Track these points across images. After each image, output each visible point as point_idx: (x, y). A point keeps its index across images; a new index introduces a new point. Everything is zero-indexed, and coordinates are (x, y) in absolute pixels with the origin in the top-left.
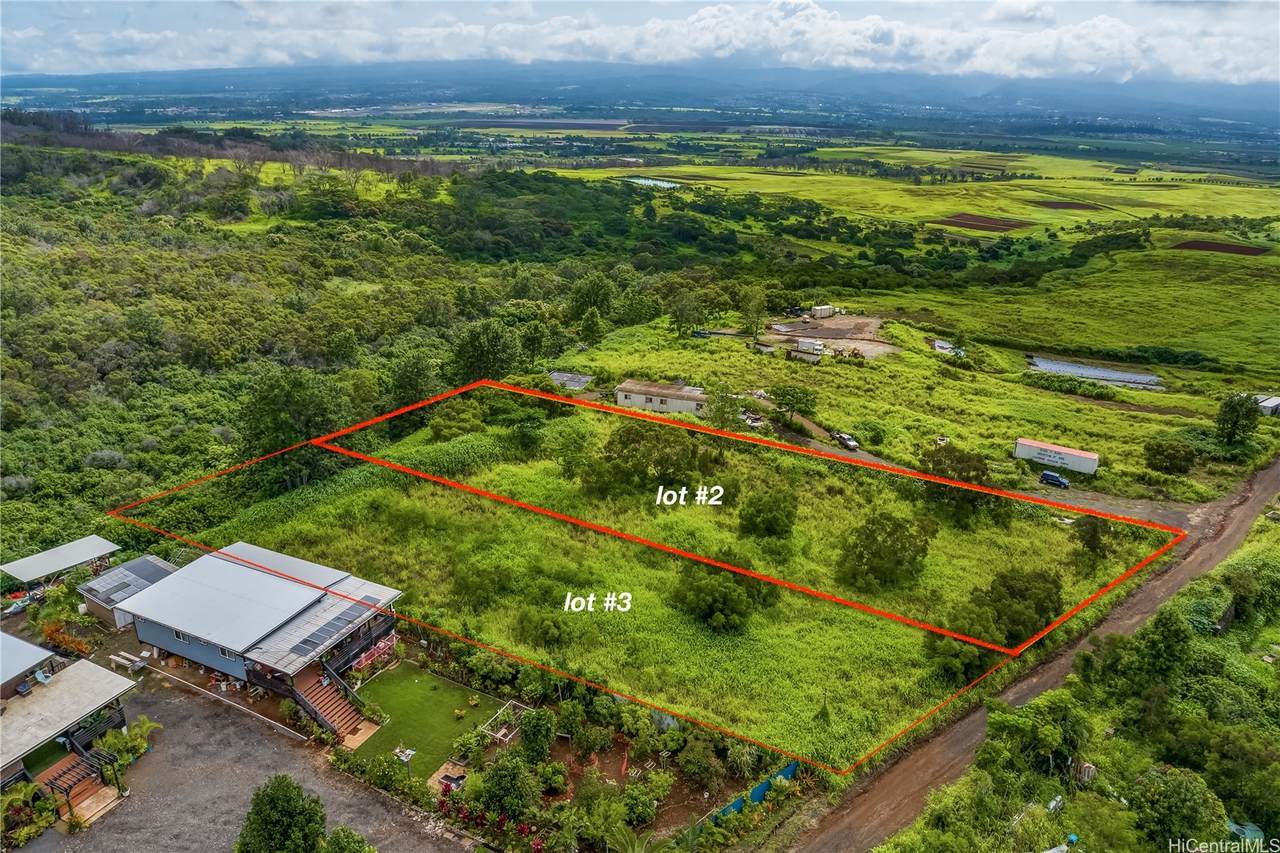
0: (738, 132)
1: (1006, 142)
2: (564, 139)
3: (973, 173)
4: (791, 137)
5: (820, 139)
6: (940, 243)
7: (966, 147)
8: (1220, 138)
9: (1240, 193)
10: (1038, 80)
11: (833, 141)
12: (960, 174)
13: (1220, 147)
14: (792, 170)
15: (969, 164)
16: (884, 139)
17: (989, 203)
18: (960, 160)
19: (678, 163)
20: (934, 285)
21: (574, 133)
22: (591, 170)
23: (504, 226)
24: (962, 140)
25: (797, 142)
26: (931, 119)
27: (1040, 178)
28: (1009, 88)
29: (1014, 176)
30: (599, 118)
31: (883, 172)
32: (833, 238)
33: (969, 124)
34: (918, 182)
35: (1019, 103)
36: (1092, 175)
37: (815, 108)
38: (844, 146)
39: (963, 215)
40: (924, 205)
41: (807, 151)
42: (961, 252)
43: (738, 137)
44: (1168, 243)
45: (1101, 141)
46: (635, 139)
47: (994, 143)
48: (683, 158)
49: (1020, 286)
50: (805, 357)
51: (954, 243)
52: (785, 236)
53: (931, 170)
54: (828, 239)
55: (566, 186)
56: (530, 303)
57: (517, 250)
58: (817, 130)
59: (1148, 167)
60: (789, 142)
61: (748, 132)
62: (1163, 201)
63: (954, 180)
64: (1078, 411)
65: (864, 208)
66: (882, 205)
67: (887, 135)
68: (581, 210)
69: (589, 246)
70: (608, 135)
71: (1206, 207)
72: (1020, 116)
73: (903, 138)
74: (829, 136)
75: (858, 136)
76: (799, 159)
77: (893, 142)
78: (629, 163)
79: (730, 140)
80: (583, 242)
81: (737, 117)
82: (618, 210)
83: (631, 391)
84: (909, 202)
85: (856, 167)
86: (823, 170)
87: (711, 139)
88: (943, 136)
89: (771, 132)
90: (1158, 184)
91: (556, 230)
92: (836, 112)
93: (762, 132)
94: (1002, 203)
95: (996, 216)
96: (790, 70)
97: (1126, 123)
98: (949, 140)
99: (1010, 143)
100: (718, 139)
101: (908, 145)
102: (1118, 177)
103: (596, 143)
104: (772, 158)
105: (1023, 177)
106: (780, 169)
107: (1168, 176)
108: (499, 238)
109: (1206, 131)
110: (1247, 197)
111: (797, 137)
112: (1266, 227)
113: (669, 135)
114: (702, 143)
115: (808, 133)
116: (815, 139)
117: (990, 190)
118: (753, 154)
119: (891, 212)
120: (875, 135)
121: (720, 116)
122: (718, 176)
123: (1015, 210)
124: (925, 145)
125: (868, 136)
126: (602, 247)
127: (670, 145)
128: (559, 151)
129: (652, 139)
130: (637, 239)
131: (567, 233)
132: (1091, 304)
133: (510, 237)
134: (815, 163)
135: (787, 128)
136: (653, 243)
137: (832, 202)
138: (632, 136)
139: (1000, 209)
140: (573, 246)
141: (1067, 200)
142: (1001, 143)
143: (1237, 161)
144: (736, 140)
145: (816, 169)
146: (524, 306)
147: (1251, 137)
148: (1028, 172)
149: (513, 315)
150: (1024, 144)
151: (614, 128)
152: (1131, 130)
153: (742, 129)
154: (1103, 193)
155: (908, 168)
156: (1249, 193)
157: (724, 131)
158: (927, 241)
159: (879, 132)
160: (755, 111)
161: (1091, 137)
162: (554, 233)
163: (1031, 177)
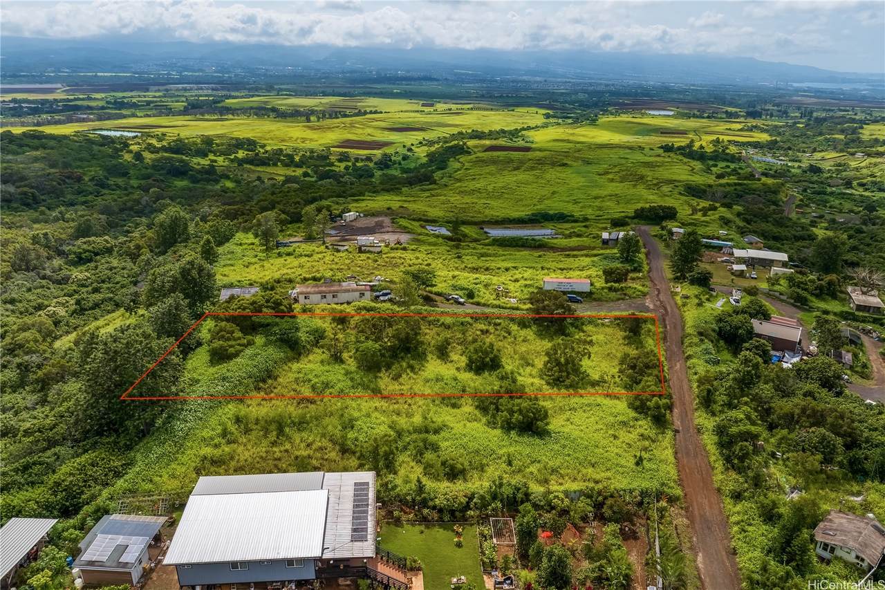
0: (159, 91)
1: (350, 90)
2: (10, 101)
3: (340, 112)
4: (201, 92)
5: (224, 93)
6: (349, 161)
7: (325, 94)
8: (469, 83)
9: (495, 115)
10: (356, 47)
11: (233, 94)
12: (334, 113)
13: (471, 87)
14: (216, 117)
15: (333, 106)
16: (269, 91)
17: (360, 131)
18: (327, 103)
19: (125, 117)
20: (383, 190)
21: (19, 96)
22: (53, 127)
23: (23, 179)
24: (321, 90)
25: (206, 96)
26: (295, 76)
27: (381, 113)
28: (341, 53)
29: (365, 113)
30: (35, 83)
31: (281, 115)
32: (279, 164)
33: (320, 78)
34: (308, 120)
35: (348, 63)
36: (410, 109)
37: (211, 71)
38: (242, 97)
39: (348, 141)
40: (321, 135)
41: (219, 102)
42: (366, 165)
43: (160, 94)
44: (480, 149)
45: (405, 87)
46: (75, 99)
47: (342, 91)
48: (124, 112)
49: (428, 185)
50: (371, 249)
51: (357, 160)
52: (245, 166)
53: (313, 112)
54: (275, 165)
55: (59, 141)
56: (99, 240)
57: (43, 197)
58: (218, 86)
59: (439, 102)
60: (201, 96)
61: (167, 90)
62: (458, 123)
63: (331, 117)
64: (540, 256)
65: (283, 141)
66: (295, 138)
67: (270, 88)
68: (81, 160)
69: (103, 188)
70: (50, 97)
71: (481, 124)
72: (351, 72)
73: (281, 90)
74: (228, 90)
75: (249, 90)
76: (216, 109)
77: (275, 93)
78: (84, 119)
79: (155, 97)
80: (96, 185)
81: (153, 79)
82: (111, 157)
83: (309, 293)
84: (309, 134)
85: (261, 112)
86: (238, 115)
87: (139, 96)
88: (308, 87)
89: (185, 90)
90: (449, 112)
91: (68, 178)
92: (227, 73)
93: (178, 90)
94: (369, 131)
95: (368, 140)
96: (184, 43)
97: (415, 75)
98: (312, 90)
99: (352, 90)
100: (145, 96)
101: (286, 95)
102: (427, 109)
103: (42, 104)
104: (194, 109)
105: (371, 112)
106: (207, 117)
107: (454, 107)
108: (25, 189)
109: (461, 79)
110: (500, 117)
111: (205, 92)
112: (520, 134)
113: (103, 95)
114: (134, 100)
115: (213, 89)
116: (220, 93)
117: (358, 123)
118: (180, 105)
119: (303, 142)
120: (261, 89)
121: (139, 78)
122: (164, 124)
123: (379, 135)
124: (297, 94)
125: (257, 89)
126: (114, 187)
127: (108, 103)
128: (11, 112)
129: (90, 99)
130: (137, 178)
131: (79, 179)
132: (479, 191)
133: (32, 187)
134: (229, 110)
135: (195, 86)
136: (154, 180)
137: (261, 138)
138: (72, 97)
139: (369, 134)
140: (90, 189)
141: (405, 126)
142: (346, 90)
143: (483, 96)
144: (159, 97)
145: (233, 115)
146: (94, 242)
147: (483, 81)
148: (373, 110)
149: (88, 251)
150: (361, 91)
151: (51, 91)
152: (419, 79)
153: (161, 88)
154: (422, 119)
155: (297, 111)
156: (499, 114)
157: (147, 90)
158: (340, 161)
159: (264, 87)
160: (165, 74)
161: (398, 84)
162: (67, 180)
163: (376, 112)
